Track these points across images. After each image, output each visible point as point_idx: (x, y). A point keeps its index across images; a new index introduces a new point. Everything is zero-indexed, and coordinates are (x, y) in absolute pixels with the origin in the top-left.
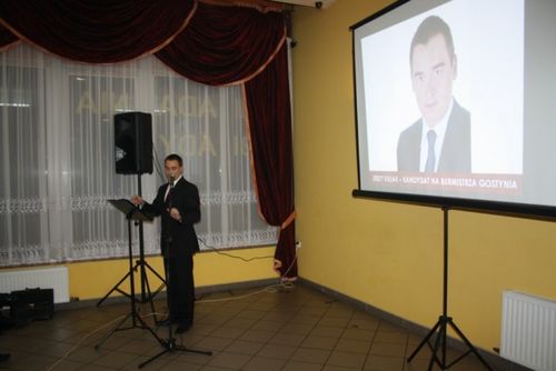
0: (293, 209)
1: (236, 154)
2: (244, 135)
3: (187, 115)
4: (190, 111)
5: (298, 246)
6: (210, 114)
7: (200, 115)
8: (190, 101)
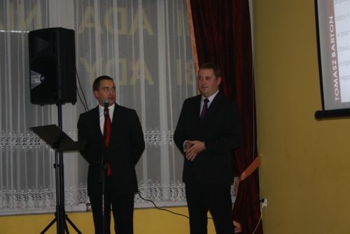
0: (256, 155)
1: (180, 82)
2: (189, 57)
3: (116, 32)
4: (119, 27)
5: (264, 204)
6: (145, 31)
7: (132, 32)
8: (119, 14)
